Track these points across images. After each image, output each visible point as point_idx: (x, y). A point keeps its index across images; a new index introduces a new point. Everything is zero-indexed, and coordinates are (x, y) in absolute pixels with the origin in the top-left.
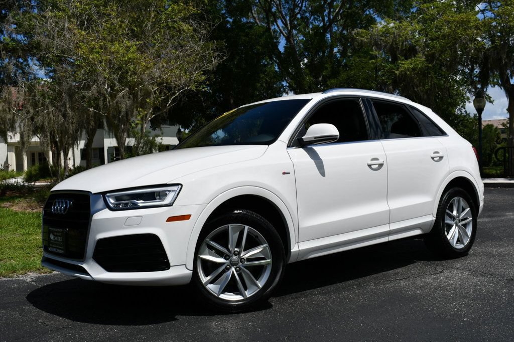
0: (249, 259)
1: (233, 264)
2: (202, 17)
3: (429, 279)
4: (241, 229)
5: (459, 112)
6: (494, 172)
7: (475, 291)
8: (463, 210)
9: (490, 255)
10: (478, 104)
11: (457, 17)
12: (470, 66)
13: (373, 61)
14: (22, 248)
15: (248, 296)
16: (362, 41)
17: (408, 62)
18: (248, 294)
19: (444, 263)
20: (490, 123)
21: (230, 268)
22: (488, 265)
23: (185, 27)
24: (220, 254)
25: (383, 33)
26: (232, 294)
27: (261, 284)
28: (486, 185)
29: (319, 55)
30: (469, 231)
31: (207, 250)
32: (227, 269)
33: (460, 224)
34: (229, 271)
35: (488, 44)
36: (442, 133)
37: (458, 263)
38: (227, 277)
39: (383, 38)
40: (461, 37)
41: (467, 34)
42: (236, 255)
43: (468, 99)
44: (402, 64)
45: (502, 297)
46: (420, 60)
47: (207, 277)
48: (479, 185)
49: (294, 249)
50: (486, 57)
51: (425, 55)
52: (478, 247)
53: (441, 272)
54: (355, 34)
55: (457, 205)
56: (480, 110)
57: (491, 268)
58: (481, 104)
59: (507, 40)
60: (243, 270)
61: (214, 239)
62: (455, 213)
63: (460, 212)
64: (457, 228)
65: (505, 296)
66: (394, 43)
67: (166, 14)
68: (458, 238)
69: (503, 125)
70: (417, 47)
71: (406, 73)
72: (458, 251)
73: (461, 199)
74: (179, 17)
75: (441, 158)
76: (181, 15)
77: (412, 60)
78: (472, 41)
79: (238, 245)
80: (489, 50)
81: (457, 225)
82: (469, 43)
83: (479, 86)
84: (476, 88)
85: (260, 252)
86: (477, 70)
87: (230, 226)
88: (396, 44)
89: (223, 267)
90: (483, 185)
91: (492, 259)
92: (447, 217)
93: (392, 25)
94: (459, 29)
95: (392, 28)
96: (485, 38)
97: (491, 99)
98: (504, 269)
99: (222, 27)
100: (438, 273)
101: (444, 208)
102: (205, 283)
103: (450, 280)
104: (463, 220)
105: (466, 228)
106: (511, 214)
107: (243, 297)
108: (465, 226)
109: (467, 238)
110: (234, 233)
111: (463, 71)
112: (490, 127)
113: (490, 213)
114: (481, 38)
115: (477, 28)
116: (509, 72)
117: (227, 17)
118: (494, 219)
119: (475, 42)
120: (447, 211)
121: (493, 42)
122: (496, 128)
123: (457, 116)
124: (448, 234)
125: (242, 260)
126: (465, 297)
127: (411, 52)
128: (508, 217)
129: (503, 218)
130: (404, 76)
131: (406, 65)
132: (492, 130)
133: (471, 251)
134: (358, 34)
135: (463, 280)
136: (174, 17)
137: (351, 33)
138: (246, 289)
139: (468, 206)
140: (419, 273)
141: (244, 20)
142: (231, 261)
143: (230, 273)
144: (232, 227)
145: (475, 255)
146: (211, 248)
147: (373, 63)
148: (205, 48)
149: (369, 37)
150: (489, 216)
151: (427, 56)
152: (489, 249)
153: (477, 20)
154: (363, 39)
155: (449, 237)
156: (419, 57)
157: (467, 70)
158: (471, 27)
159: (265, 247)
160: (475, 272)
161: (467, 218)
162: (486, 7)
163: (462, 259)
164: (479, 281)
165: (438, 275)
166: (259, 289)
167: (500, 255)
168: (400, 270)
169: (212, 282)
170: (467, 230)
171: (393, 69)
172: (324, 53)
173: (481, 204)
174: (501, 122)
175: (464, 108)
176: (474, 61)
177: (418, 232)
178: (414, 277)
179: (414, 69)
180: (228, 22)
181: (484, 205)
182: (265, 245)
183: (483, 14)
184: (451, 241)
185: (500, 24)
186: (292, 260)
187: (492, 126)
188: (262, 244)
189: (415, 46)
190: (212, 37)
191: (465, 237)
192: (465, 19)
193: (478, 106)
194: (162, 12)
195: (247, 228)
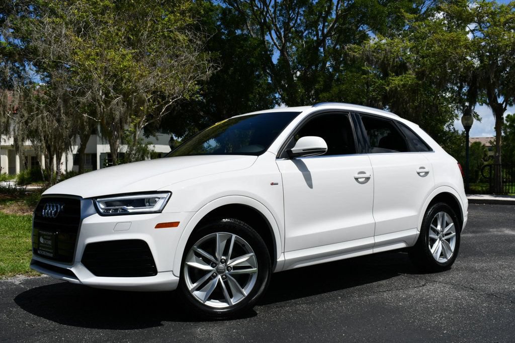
0: (235, 268)
1: (219, 272)
2: (197, 28)
3: (412, 292)
4: (228, 238)
5: (447, 129)
6: (480, 189)
7: (455, 305)
8: (447, 224)
9: (472, 270)
10: (466, 122)
11: (448, 36)
12: (459, 85)
13: (365, 76)
14: (12, 251)
15: (233, 304)
16: (354, 56)
17: (399, 78)
18: (234, 302)
19: (427, 276)
20: (478, 141)
21: (217, 275)
22: (470, 279)
23: (181, 37)
24: (207, 261)
25: (375, 49)
26: (217, 301)
27: (246, 292)
28: (470, 201)
29: (312, 69)
30: (453, 246)
31: (194, 257)
32: (214, 277)
33: (443, 239)
34: (216, 279)
35: (477, 63)
36: (429, 149)
37: (441, 277)
38: (213, 285)
39: (375, 54)
40: (450, 56)
41: (457, 53)
42: (222, 263)
43: (457, 116)
44: (393, 80)
45: (482, 311)
46: (410, 77)
47: (193, 283)
48: (463, 200)
49: (280, 258)
50: (475, 76)
51: (416, 72)
52: (461, 262)
53: (423, 285)
54: (348, 49)
55: (441, 219)
56: (468, 127)
57: (472, 282)
58: (469, 122)
59: (495, 59)
60: (230, 279)
61: (202, 247)
62: (439, 228)
63: (444, 227)
64: (440, 242)
65: (485, 310)
66: (385, 59)
67: (162, 23)
68: (442, 253)
69: (491, 142)
70: (408, 64)
71: (396, 89)
72: (441, 265)
73: (445, 214)
74: (175, 27)
75: (427, 173)
76: (177, 25)
77: (403, 76)
78: (461, 59)
79: (225, 253)
80: (477, 69)
81: (440, 239)
82: (458, 62)
83: (467, 104)
84: (464, 106)
85: (246, 261)
86: (465, 88)
87: (218, 234)
88: (387, 60)
89: (210, 275)
90: (467, 201)
91: (474, 274)
92: (431, 232)
93: (384, 41)
94: (449, 47)
95: (384, 44)
96: (474, 58)
97: (479, 117)
98: (485, 284)
99: (217, 38)
100: (421, 286)
101: (429, 222)
102: (192, 289)
103: (432, 293)
104: (446, 235)
105: (449, 243)
106: (495, 230)
107: (229, 304)
108: (449, 240)
109: (450, 252)
110: (222, 241)
111: (452, 88)
112: (477, 144)
113: (474, 229)
114: (471, 57)
115: (466, 47)
116: (496, 90)
117: (222, 29)
118: (478, 235)
119: (465, 61)
120: (432, 225)
121: (482, 61)
122: (484, 145)
123: (445, 133)
124: (431, 247)
125: (228, 268)
126: (446, 310)
127: (401, 68)
128: (492, 233)
129: (486, 234)
130: (394, 92)
131: (396, 81)
132: (479, 147)
133: (454, 266)
134: (350, 49)
135: (445, 294)
136: (170, 27)
137: (343, 48)
138: (231, 296)
139: (452, 221)
140: (402, 286)
141: (238, 32)
142: (217, 269)
143: (216, 281)
144: (219, 236)
145: (457, 269)
146: (198, 255)
147: (364, 78)
148: (200, 58)
149: (361, 52)
150: (473, 232)
151: (417, 74)
152: (472, 264)
153: (467, 39)
154: (355, 54)
155: (432, 251)
156: (410, 74)
157: (456, 88)
158: (460, 46)
159: (252, 256)
160: (457, 286)
161: (450, 233)
162: (476, 27)
163: (445, 273)
164: (460, 295)
165: (421, 288)
166: (244, 297)
167: (482, 270)
168: (384, 282)
169: (198, 289)
170: (450, 245)
171: (383, 85)
172: (317, 66)
173: (465, 219)
174: (489, 140)
175: (453, 125)
176: (463, 79)
177: (402, 245)
178: (397, 290)
179: (404, 86)
180: (223, 33)
181: (468, 221)
182: (252, 254)
183: (473, 33)
184: (434, 255)
185: (489, 44)
186: (278, 269)
187: (479, 143)
188: (249, 253)
189: (406, 63)
190: (208, 47)
191: (449, 251)
192: (455, 39)
193: (466, 124)
194: (159, 21)
195: (234, 236)
